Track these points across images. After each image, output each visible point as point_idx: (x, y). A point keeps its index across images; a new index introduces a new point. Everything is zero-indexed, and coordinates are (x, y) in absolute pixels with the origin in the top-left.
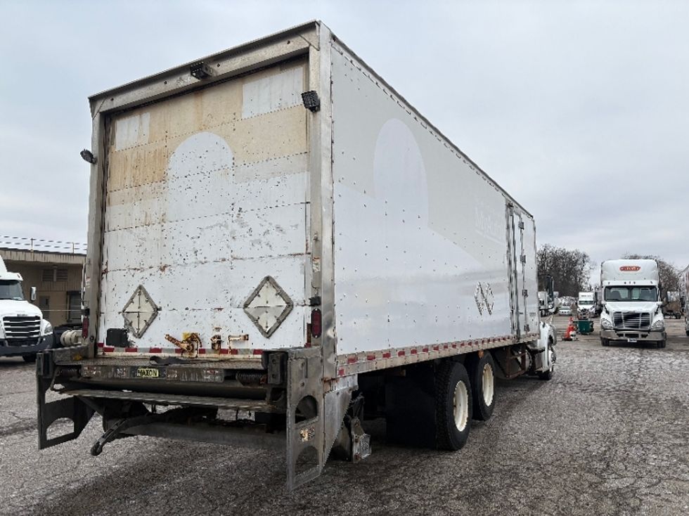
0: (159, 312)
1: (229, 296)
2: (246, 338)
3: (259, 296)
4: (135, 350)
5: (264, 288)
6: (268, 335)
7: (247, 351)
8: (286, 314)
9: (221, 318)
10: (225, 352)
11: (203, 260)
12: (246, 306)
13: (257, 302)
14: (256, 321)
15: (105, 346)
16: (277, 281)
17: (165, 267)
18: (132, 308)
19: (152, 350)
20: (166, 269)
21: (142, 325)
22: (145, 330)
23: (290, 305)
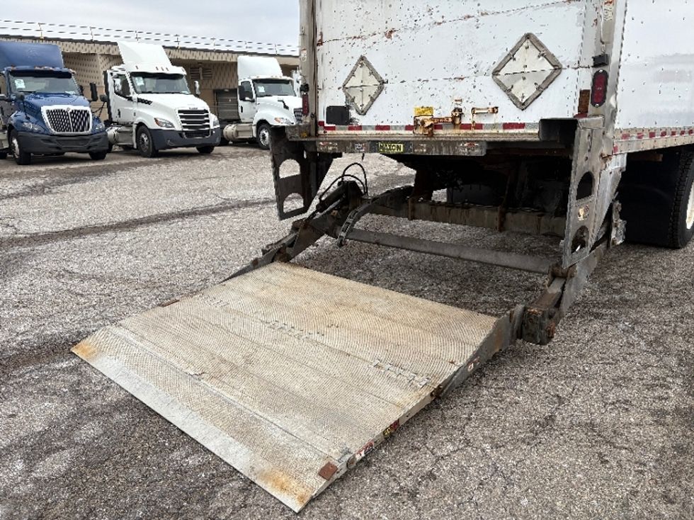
0: (385, 85)
1: (473, 63)
2: (495, 110)
3: (515, 59)
4: (360, 128)
5: (522, 49)
6: (523, 106)
7: (494, 126)
8: (549, 81)
9: (462, 89)
10: (467, 127)
11: (440, 20)
12: (496, 73)
13: (511, 67)
14: (508, 91)
15: (326, 125)
16: (539, 38)
17: (391, 32)
18: (355, 82)
19: (378, 128)
20: (392, 35)
21: (367, 101)
22: (369, 106)
23: (557, 68)
